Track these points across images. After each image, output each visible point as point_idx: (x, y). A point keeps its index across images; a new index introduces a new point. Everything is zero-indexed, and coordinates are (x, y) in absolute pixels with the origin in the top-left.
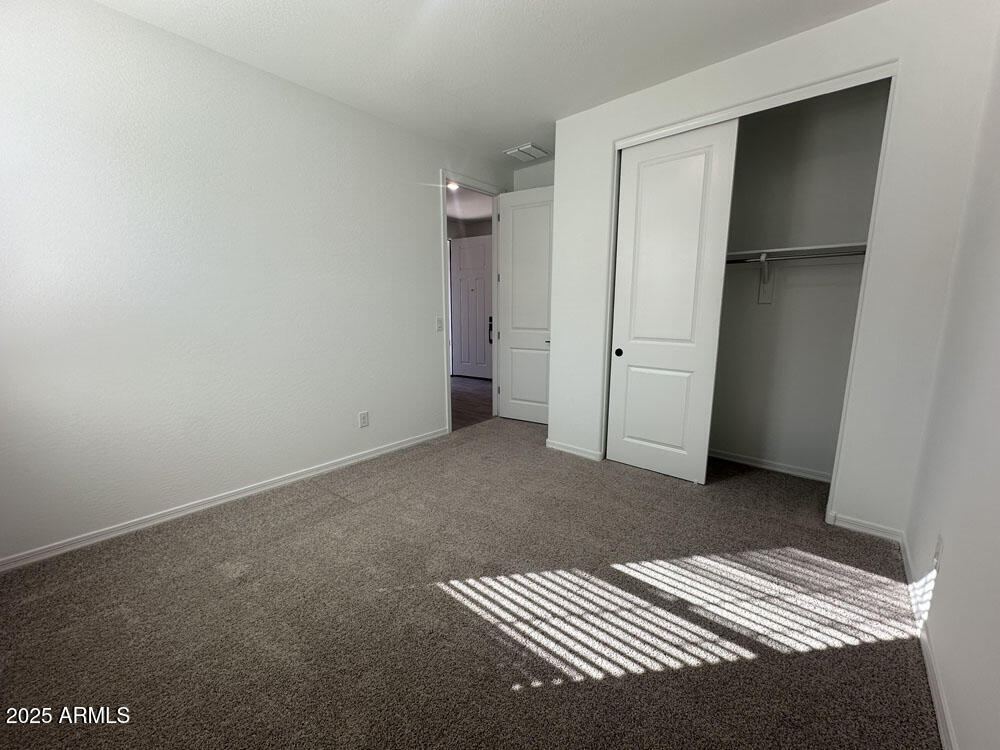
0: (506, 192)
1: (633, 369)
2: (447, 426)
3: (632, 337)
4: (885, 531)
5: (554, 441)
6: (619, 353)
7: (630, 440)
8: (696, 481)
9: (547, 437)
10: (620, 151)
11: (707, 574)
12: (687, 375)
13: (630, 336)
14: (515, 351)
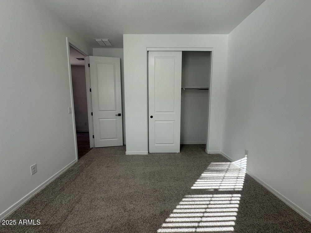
0: (91, 55)
1: (157, 122)
2: (76, 158)
3: (156, 111)
4: (217, 152)
5: (129, 152)
6: (152, 117)
7: (157, 145)
8: (177, 152)
9: (126, 151)
10: (148, 51)
11: (209, 178)
12: (173, 122)
13: (155, 111)
14: (100, 119)
